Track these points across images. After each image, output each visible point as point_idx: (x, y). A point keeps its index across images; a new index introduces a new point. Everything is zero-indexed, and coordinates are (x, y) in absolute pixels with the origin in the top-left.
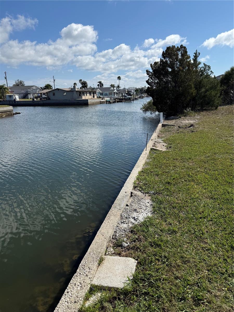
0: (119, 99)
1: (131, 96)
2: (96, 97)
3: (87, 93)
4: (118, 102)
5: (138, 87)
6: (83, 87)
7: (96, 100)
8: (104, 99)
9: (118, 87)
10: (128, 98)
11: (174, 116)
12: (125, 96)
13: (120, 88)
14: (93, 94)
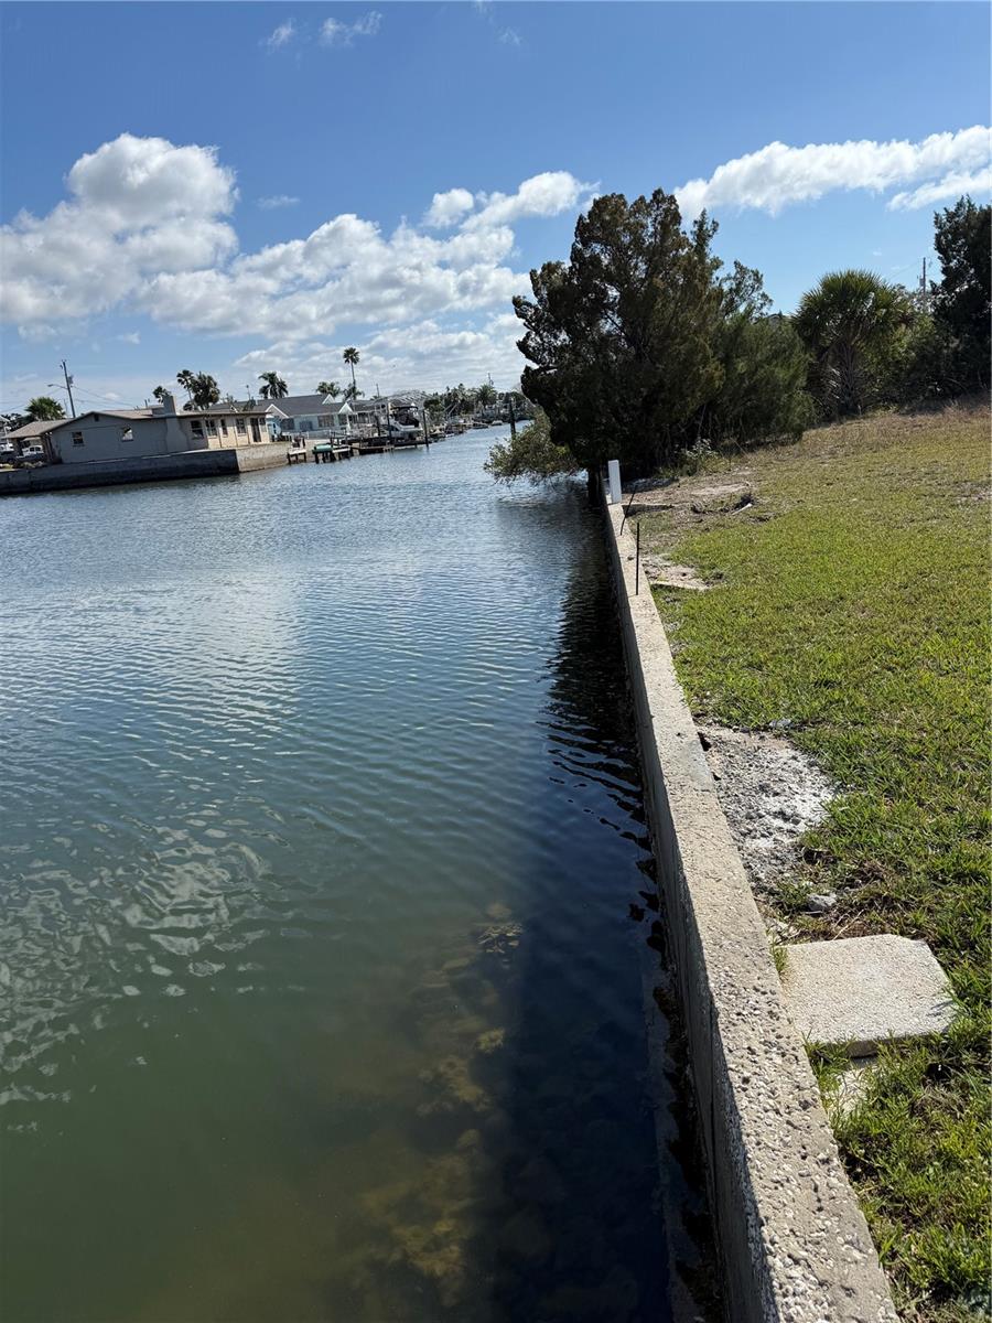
0: (365, 440)
1: (417, 426)
2: (265, 437)
3: (228, 421)
4: (363, 453)
5: (430, 392)
6: (200, 400)
7: (268, 449)
8: (301, 445)
9: (352, 392)
10: (404, 433)
11: (647, 477)
12: (391, 428)
13: (359, 398)
14: (252, 425)
